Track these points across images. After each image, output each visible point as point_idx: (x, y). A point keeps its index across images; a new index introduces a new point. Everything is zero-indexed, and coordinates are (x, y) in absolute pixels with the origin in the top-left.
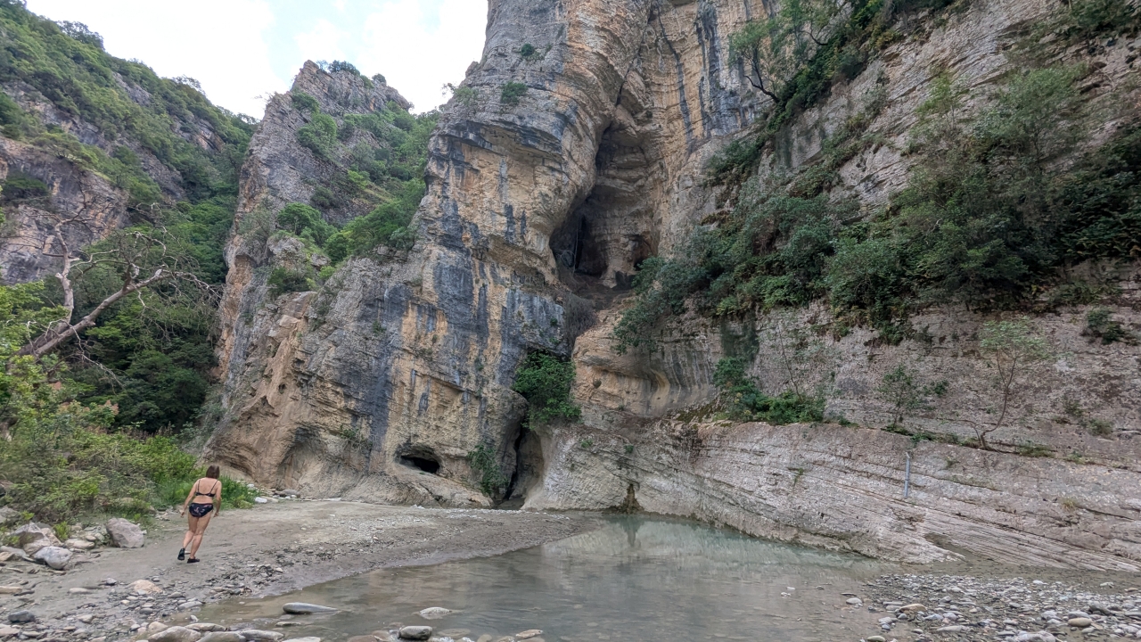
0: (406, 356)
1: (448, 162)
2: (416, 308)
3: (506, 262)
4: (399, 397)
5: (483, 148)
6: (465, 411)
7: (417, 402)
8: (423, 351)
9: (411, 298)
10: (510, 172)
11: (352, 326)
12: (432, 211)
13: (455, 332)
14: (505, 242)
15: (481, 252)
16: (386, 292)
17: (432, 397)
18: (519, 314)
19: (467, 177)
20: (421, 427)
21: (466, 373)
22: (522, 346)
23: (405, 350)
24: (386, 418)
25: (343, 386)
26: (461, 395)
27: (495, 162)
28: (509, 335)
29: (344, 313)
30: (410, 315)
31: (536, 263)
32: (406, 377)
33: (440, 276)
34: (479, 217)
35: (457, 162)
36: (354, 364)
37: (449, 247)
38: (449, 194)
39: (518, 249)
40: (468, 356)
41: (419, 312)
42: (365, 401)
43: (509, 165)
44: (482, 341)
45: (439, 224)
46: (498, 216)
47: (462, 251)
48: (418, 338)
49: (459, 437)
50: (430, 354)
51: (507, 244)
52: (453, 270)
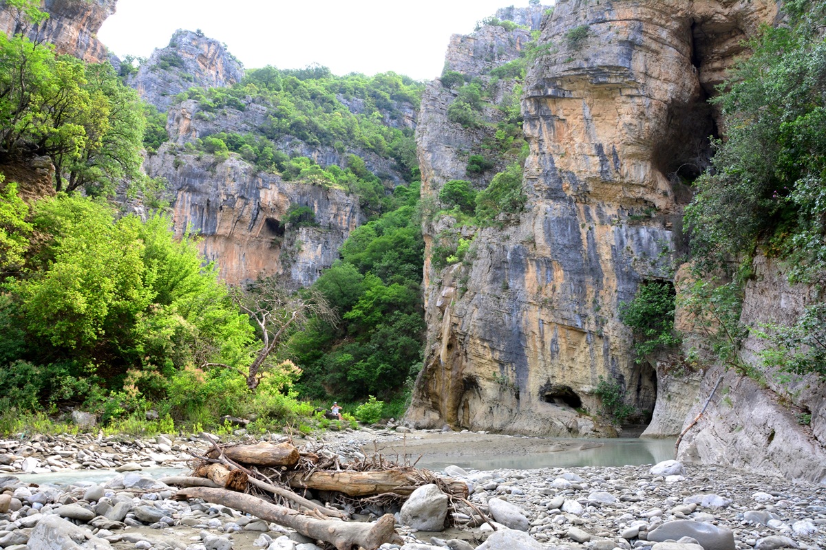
0: (532, 307)
1: (538, 119)
2: (534, 263)
3: (610, 199)
4: (533, 345)
5: (564, 98)
6: (592, 350)
7: (548, 347)
8: (545, 301)
9: (528, 255)
10: (593, 112)
11: (486, 288)
12: (534, 170)
13: (571, 278)
14: (603, 180)
15: (584, 195)
16: (509, 254)
17: (561, 341)
18: (628, 249)
19: (558, 129)
20: (557, 369)
21: (586, 316)
22: (637, 281)
23: (530, 303)
24: (526, 364)
25: (488, 341)
26: (585, 336)
27: (578, 107)
28: (622, 272)
29: (479, 279)
30: (531, 270)
31: (640, 193)
32: (535, 327)
33: (549, 229)
34: (573, 164)
35: (546, 118)
36: (492, 322)
37: (555, 199)
38: (544, 149)
39: (616, 184)
40: (586, 300)
41: (538, 266)
42: (506, 352)
43: (591, 105)
44: (598, 283)
45: (541, 180)
46: (591, 158)
47: (565, 201)
48: (540, 289)
49: (589, 375)
50: (551, 303)
51: (605, 182)
52: (559, 221)
